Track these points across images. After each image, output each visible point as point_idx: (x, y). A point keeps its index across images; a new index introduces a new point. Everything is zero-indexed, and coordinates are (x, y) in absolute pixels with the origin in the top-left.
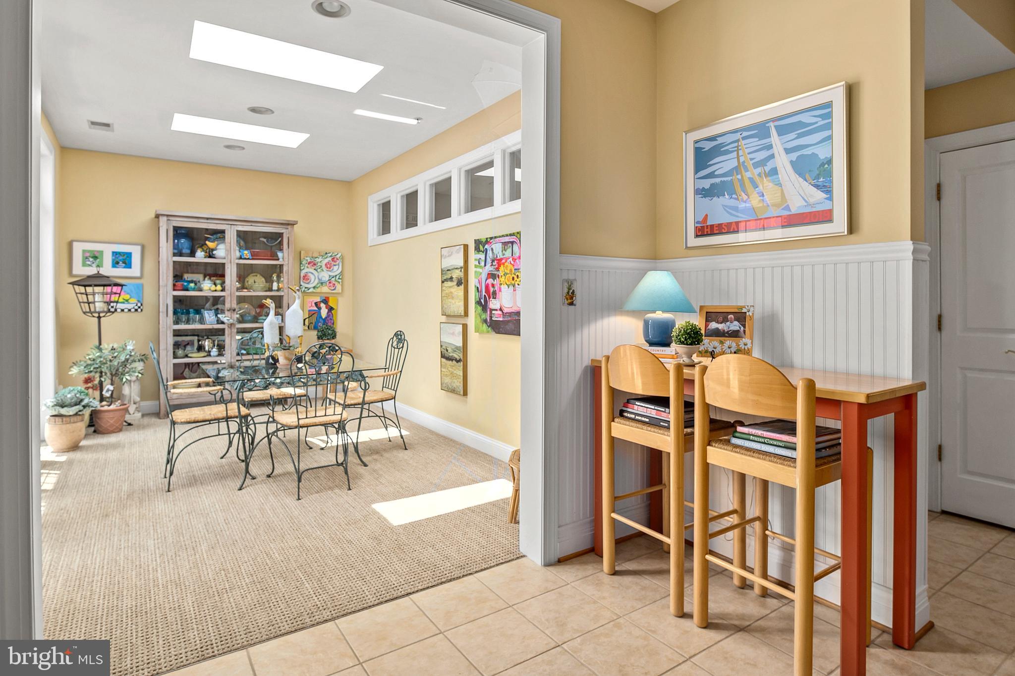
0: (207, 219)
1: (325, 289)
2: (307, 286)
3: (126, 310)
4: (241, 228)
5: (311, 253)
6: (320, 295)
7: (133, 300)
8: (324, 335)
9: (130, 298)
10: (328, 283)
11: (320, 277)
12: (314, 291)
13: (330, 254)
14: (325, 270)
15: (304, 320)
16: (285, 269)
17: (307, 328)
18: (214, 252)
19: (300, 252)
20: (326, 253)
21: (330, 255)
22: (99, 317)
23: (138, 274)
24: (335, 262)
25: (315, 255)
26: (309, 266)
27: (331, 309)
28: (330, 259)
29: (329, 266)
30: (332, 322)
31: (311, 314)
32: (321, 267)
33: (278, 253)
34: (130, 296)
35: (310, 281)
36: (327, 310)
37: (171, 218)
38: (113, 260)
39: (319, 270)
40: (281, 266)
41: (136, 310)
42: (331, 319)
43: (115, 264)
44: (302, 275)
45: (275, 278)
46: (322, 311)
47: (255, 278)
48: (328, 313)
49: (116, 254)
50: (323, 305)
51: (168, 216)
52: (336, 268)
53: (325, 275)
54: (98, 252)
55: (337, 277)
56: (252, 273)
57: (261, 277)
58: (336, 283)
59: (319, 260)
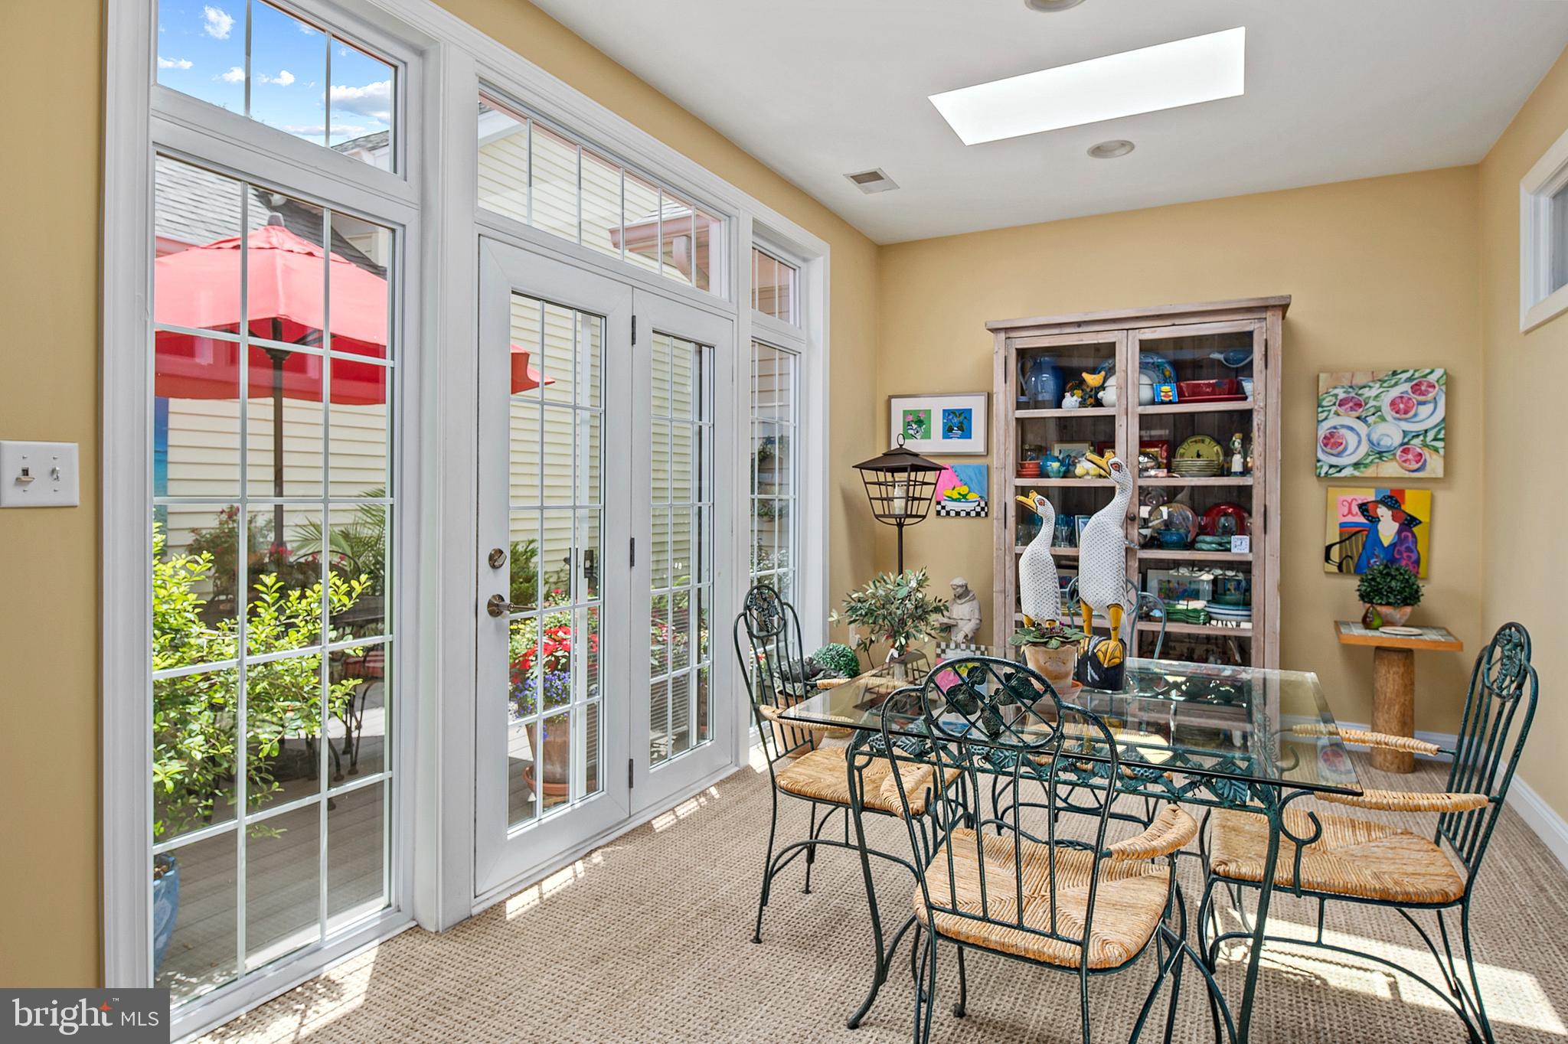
0: (1079, 324)
1: (1391, 469)
2: (1334, 461)
3: (963, 514)
4: (1148, 335)
5: (1348, 375)
6: (1378, 484)
7: (973, 496)
8: (1378, 592)
9: (969, 492)
10: (1399, 453)
11: (1375, 437)
12: (1356, 473)
13: (1408, 375)
14: (1389, 418)
15: (1328, 549)
16: (1257, 419)
17: (1335, 569)
18: (1101, 395)
19: (1318, 377)
20: (1395, 373)
21: (1404, 376)
22: (900, 526)
23: (980, 448)
24: (1422, 394)
25: (1359, 380)
26: (1341, 410)
27: (1408, 523)
28: (1407, 387)
29: (1402, 408)
30: (1414, 557)
31: (1348, 534)
32: (1378, 409)
33: (1244, 384)
34: (969, 488)
35: (1345, 449)
36: (1396, 526)
37: (1013, 334)
38: (944, 424)
39: (1370, 420)
40: (1247, 414)
41: (978, 514)
42: (1409, 550)
43: (948, 431)
44: (1322, 431)
45: (1237, 445)
46: (1380, 526)
47: (1200, 447)
48: (1399, 532)
49: (949, 415)
50: (1383, 512)
51: (1006, 330)
52: (1424, 411)
53: (1390, 433)
54: (925, 411)
55: (1431, 435)
56: (1193, 435)
57: (1213, 443)
58: (1426, 453)
59: (1374, 392)
